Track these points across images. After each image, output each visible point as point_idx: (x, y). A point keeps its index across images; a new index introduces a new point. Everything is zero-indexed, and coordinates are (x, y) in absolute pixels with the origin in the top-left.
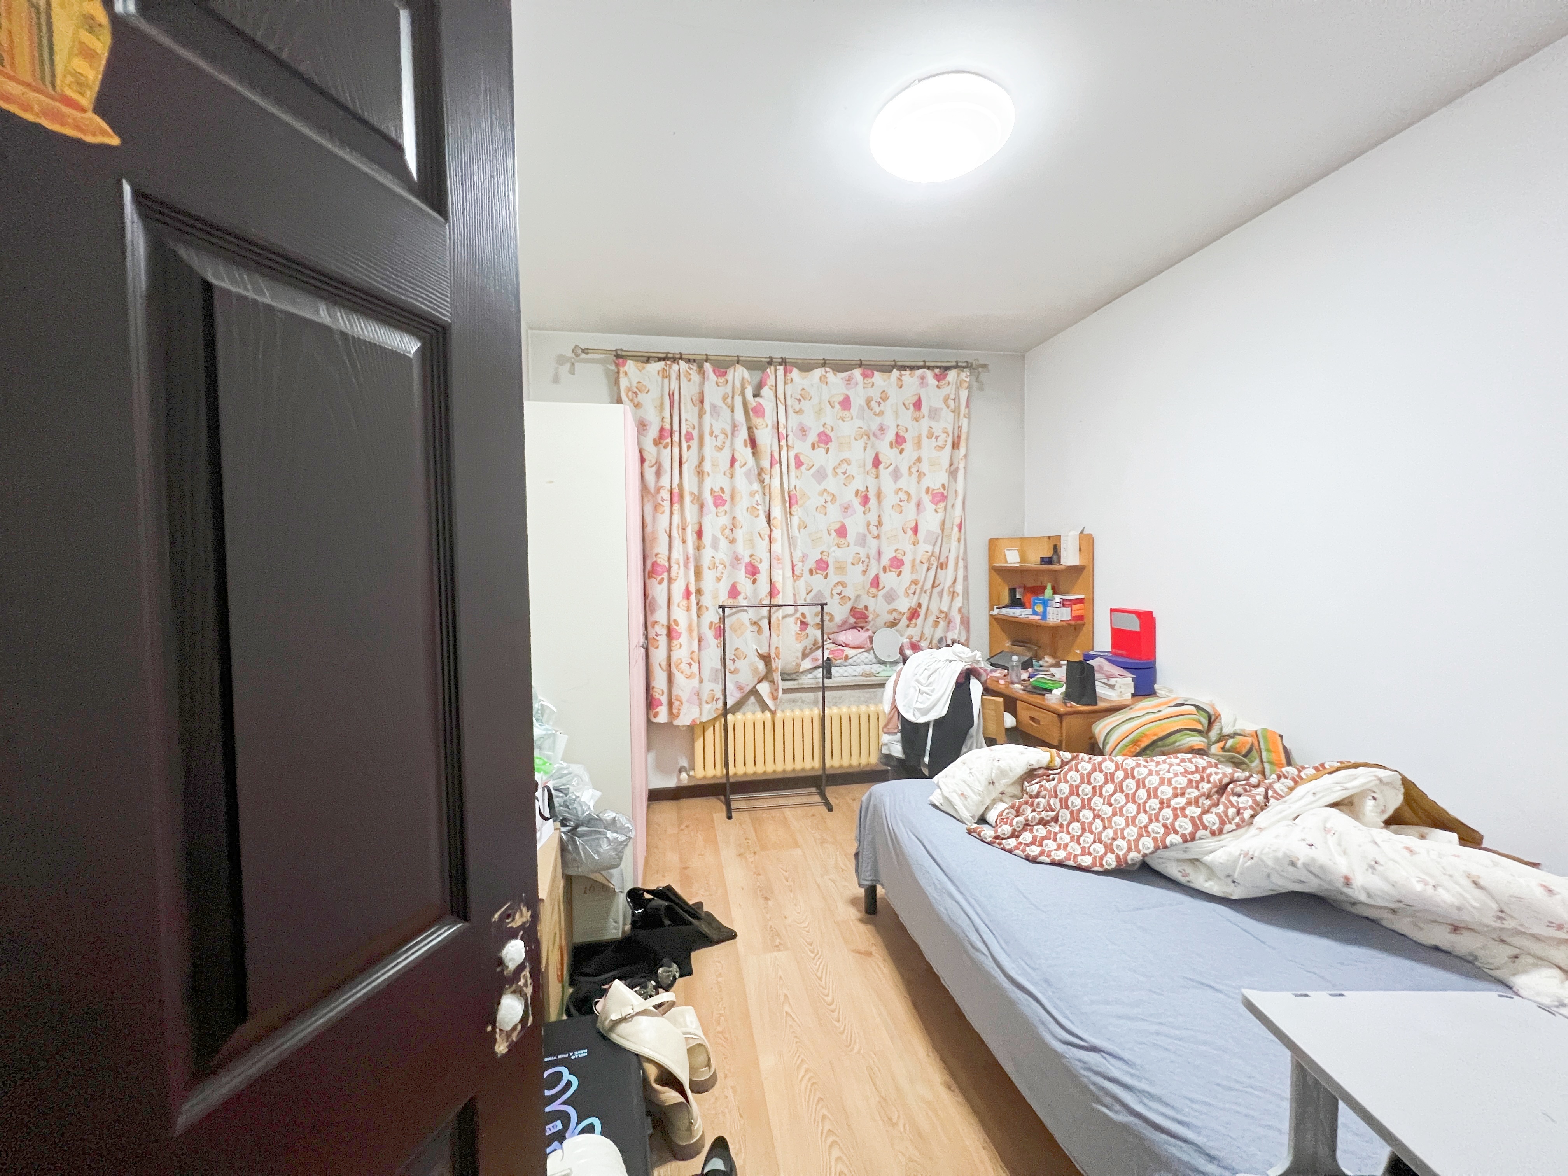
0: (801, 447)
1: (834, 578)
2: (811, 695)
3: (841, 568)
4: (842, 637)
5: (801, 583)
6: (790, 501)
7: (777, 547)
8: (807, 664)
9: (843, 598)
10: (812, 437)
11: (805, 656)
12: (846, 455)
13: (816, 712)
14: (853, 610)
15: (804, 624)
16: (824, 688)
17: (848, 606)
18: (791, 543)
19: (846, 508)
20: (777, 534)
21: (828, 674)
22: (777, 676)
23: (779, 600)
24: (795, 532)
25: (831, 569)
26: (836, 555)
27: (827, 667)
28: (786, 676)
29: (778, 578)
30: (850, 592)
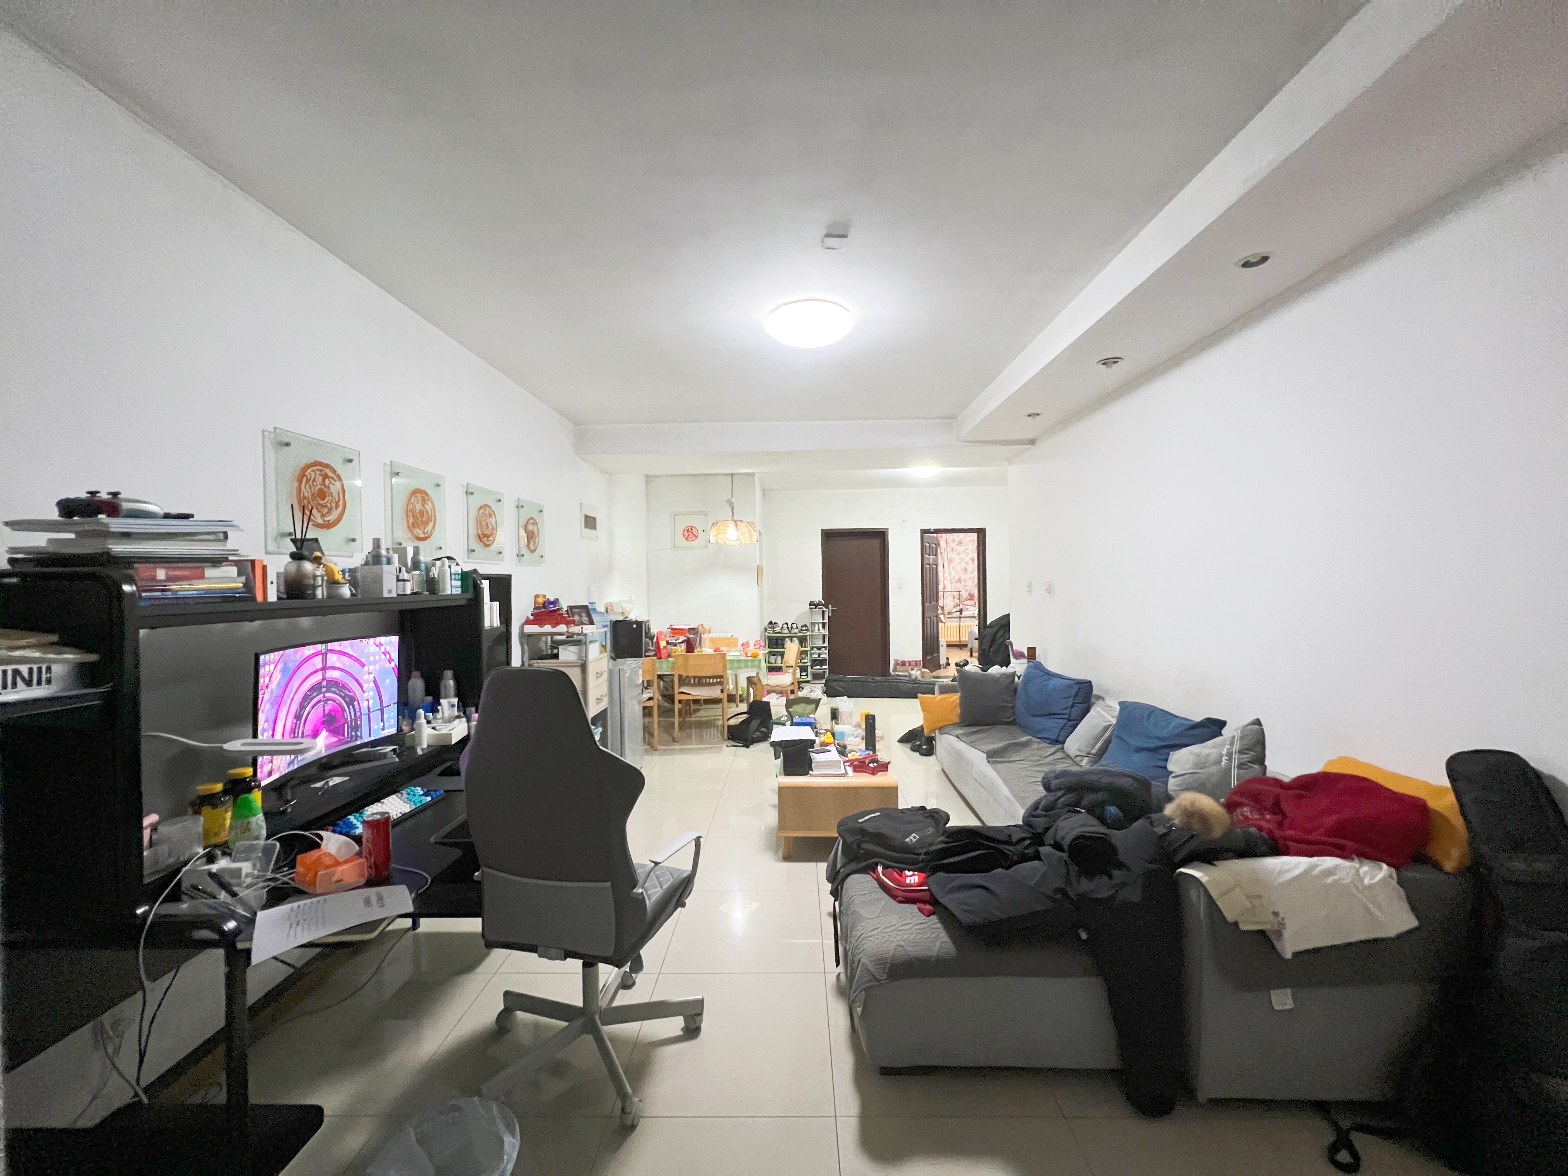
0: (953, 545)
1: (963, 584)
2: (956, 619)
3: (965, 581)
4: (966, 603)
5: (953, 585)
6: (950, 561)
7: (946, 575)
8: (955, 610)
9: (966, 591)
10: (956, 542)
11: (954, 607)
12: (967, 547)
13: (958, 624)
14: (969, 594)
15: (954, 597)
16: (960, 618)
17: (968, 593)
18: (950, 574)
19: (967, 563)
20: (946, 571)
21: (961, 613)
22: (946, 613)
23: (946, 590)
24: (951, 570)
25: (962, 581)
26: (963, 577)
27: (961, 611)
28: (949, 613)
29: (946, 583)
30: (969, 588)
